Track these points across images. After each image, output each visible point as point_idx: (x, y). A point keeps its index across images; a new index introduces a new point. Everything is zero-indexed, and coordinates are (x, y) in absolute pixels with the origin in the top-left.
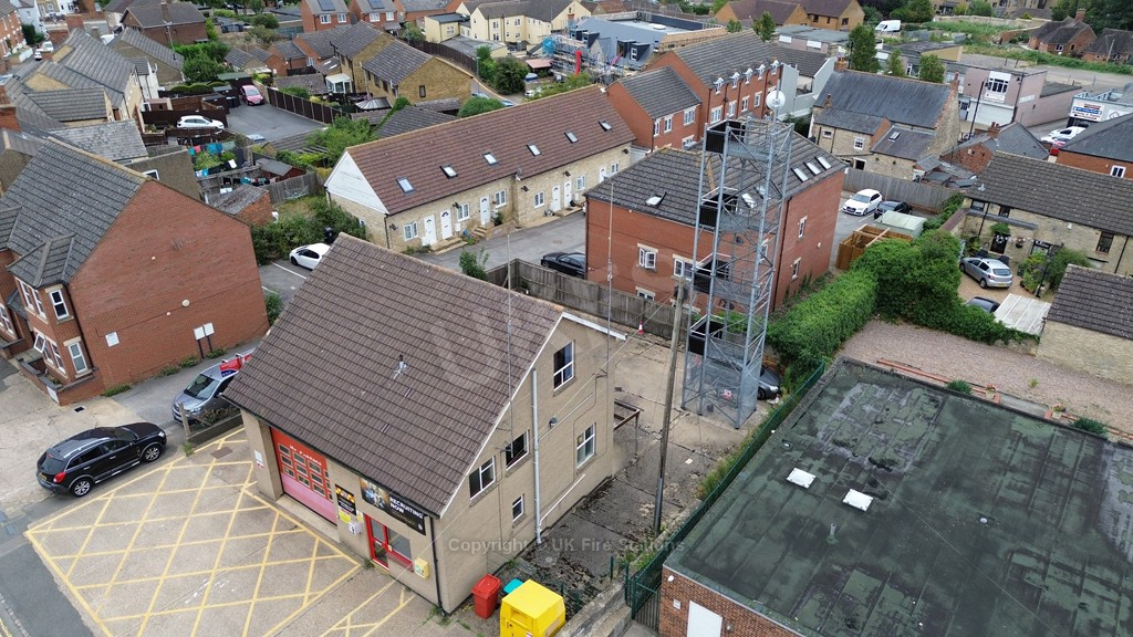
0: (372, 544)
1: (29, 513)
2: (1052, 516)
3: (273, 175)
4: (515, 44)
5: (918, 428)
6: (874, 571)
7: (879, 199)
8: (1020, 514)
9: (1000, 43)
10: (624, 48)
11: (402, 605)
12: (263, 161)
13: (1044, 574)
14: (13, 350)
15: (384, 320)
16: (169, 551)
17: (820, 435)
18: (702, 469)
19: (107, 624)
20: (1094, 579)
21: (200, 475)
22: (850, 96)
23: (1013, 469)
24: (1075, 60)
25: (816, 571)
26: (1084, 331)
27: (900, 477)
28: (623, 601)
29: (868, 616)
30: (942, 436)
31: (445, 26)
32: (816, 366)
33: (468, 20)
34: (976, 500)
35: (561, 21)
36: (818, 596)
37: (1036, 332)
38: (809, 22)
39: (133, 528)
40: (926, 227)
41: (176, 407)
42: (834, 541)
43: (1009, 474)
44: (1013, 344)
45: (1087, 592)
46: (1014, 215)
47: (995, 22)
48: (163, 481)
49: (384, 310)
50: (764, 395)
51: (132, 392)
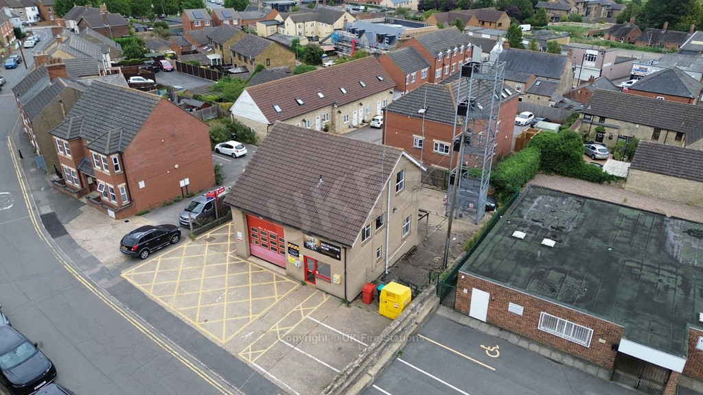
0: (307, 273)
1: (119, 267)
2: (643, 247)
3: (193, 107)
4: (311, 37)
5: (573, 213)
6: (560, 271)
7: (533, 117)
8: (627, 246)
9: (588, 36)
10: (381, 38)
11: (325, 300)
12: (185, 100)
13: (641, 269)
14: (81, 193)
15: (307, 161)
16: (200, 281)
17: (525, 217)
18: (462, 242)
19: (180, 311)
20: (665, 270)
21: (203, 249)
22: (512, 62)
23: (622, 229)
24: (631, 45)
25: (533, 271)
26: (649, 173)
27: (567, 233)
28: (435, 294)
29: (561, 287)
30: (585, 216)
31: (269, 28)
32: (514, 193)
33: (283, 23)
34: (606, 241)
35: (339, 23)
36: (536, 281)
37: (625, 176)
38: (480, 25)
39: (177, 273)
40: (560, 129)
41: (181, 217)
42: (540, 260)
43: (620, 231)
44: (613, 183)
45: (661, 275)
46: (607, 121)
47: (584, 25)
48: (184, 252)
49: (307, 156)
50: (488, 209)
51: (151, 214)
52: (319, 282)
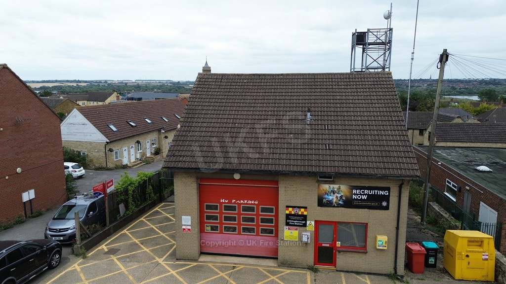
11: (367, 282)
21: (112, 264)
52: (342, 260)
